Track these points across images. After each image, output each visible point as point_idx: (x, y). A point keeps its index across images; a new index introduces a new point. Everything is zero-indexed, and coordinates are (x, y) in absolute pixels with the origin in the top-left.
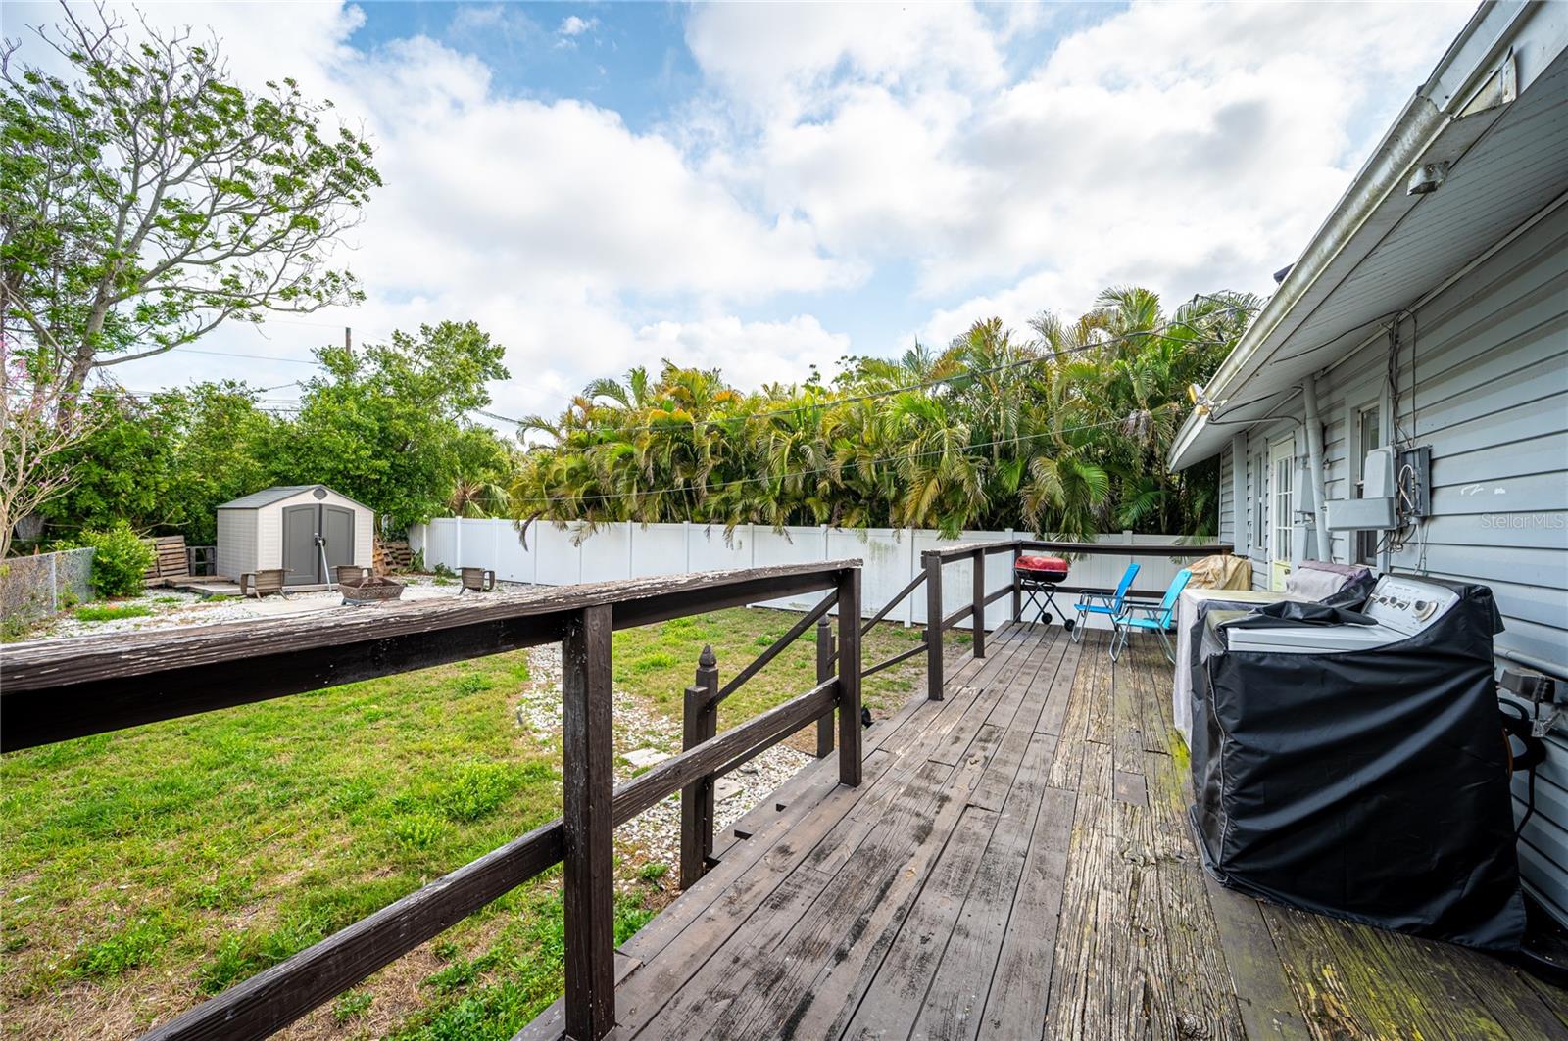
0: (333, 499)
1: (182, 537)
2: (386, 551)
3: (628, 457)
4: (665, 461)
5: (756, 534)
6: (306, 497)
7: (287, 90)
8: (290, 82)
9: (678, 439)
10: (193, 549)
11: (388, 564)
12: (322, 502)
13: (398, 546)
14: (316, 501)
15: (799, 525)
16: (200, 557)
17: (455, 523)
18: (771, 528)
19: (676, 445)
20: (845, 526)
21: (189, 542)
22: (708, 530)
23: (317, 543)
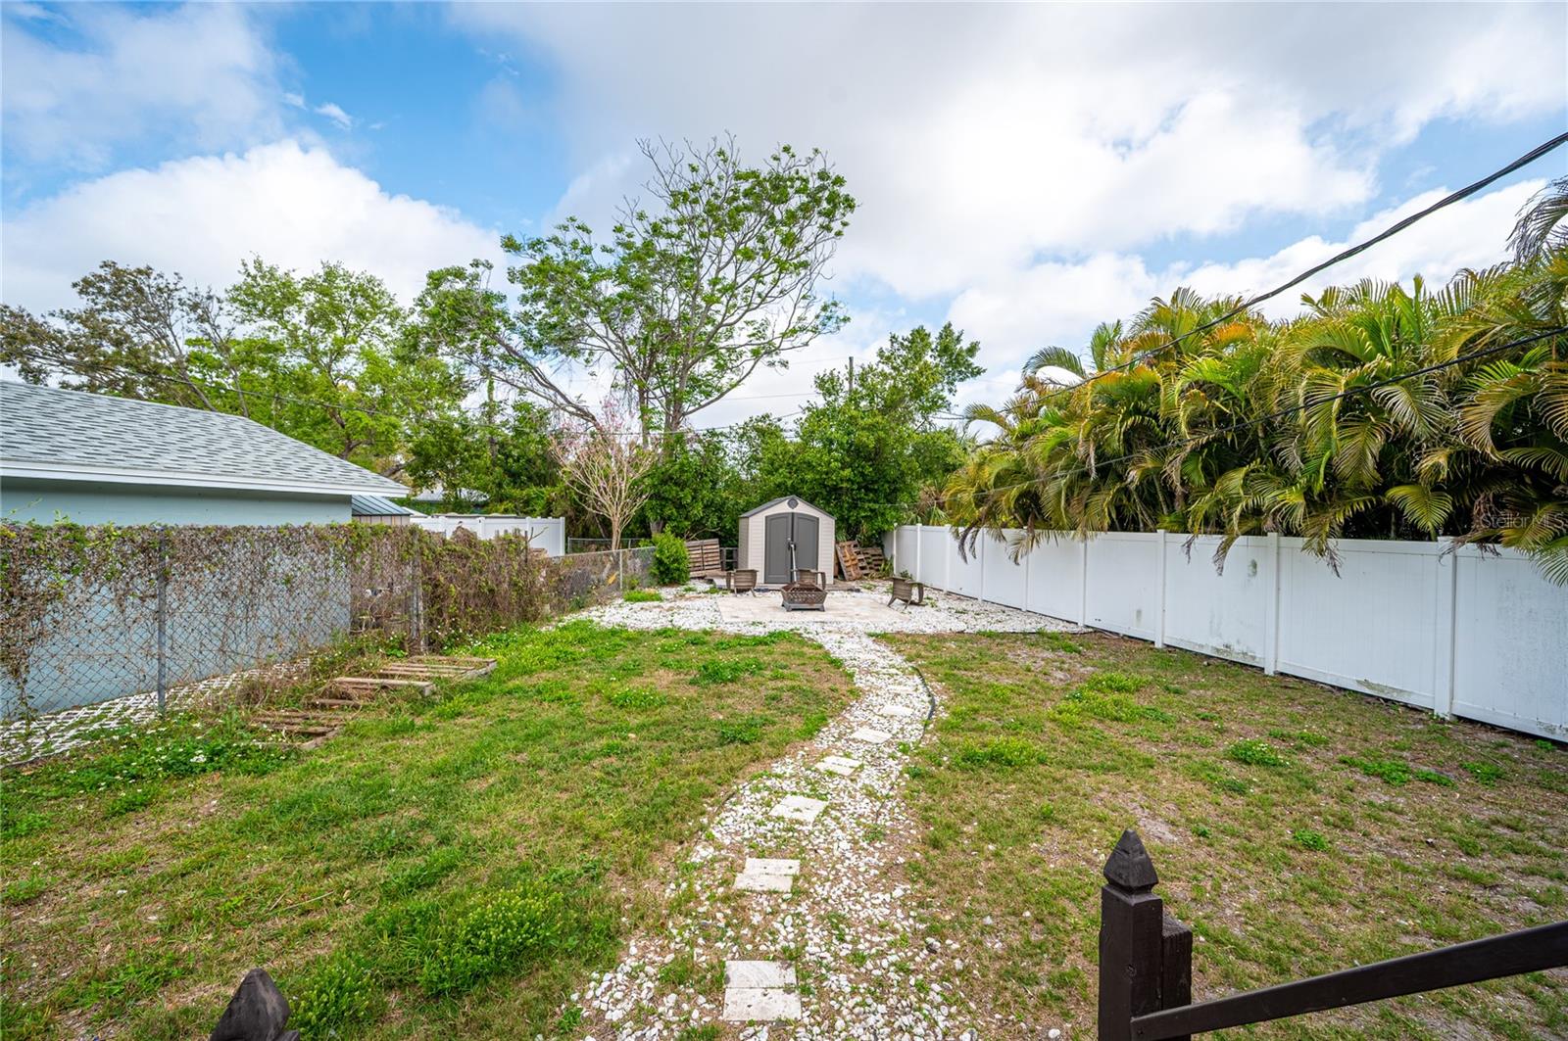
0: (803, 508)
1: (716, 540)
2: (862, 557)
3: (1064, 444)
4: (1116, 443)
5: (1283, 551)
6: (782, 507)
7: (785, 157)
8: (786, 149)
9: (1137, 411)
10: (725, 549)
11: (862, 568)
12: (795, 510)
13: (874, 552)
14: (790, 510)
15: (1387, 537)
16: (730, 555)
17: (916, 531)
18: (1300, 542)
19: (1130, 422)
20: (1509, 544)
21: (722, 544)
22: (1189, 544)
23: (790, 548)
